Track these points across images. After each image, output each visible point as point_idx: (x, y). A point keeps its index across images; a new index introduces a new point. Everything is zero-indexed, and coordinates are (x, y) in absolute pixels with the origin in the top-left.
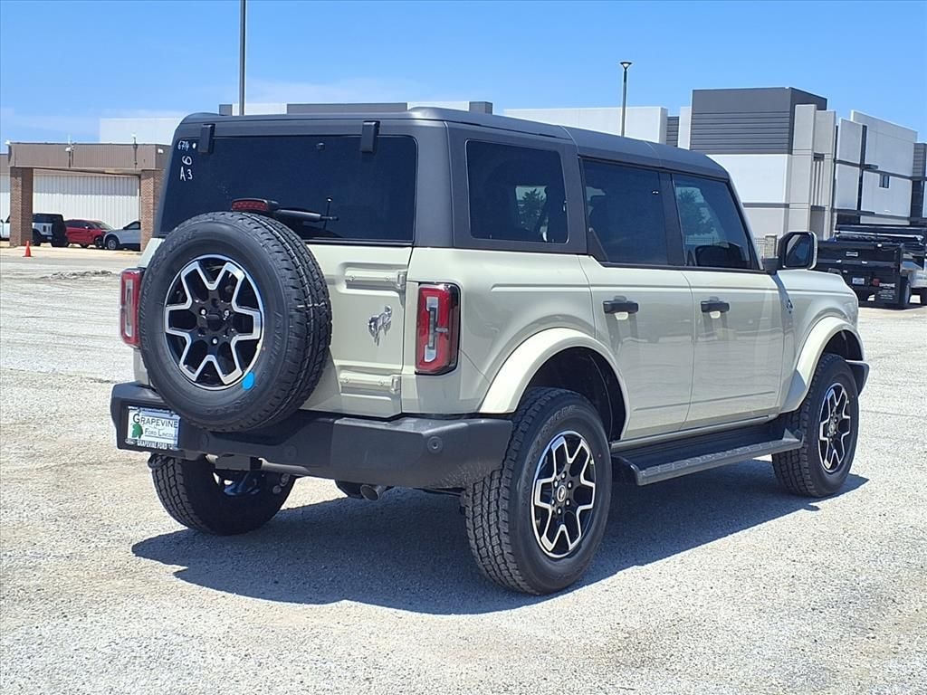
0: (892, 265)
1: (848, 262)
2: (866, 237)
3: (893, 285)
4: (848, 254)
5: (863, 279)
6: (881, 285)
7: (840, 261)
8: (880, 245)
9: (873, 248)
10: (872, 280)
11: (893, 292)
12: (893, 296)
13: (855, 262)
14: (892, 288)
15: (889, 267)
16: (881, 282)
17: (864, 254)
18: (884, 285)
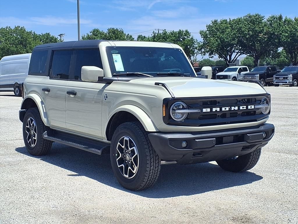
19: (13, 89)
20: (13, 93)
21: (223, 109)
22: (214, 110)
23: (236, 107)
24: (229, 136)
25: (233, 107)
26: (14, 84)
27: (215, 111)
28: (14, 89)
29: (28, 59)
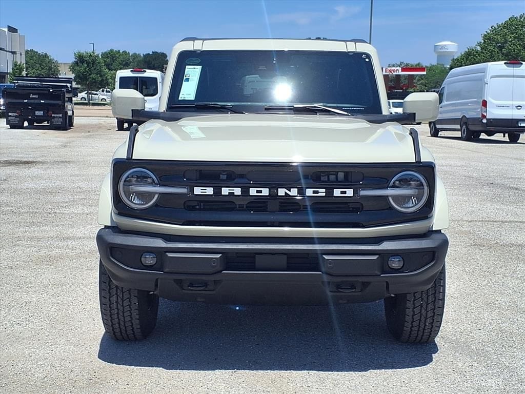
0: (60, 102)
1: (32, 101)
2: (36, 85)
3: (61, 115)
4: (31, 96)
5: (42, 112)
6: (53, 115)
7: (26, 101)
8: (51, 90)
9: (47, 92)
10: (48, 112)
11: (61, 120)
12: (61, 122)
13: (36, 101)
14: (60, 117)
15: (58, 104)
16: (53, 113)
17: (42, 96)
18: (56, 115)
19: (458, 127)
20: (458, 134)
21: (253, 192)
23: (292, 189)
25: (284, 190)
26: (460, 117)
27: (227, 194)
28: (461, 126)
29: (483, 74)
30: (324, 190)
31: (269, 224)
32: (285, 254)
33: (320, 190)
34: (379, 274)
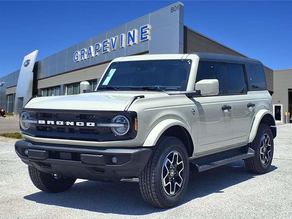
21: (58, 123)
22: (48, 122)
23: (71, 122)
24: (66, 152)
25: (69, 122)
27: (49, 124)
30: (83, 123)
31: (65, 138)
32: (71, 153)
33: (82, 123)
34: (104, 164)
